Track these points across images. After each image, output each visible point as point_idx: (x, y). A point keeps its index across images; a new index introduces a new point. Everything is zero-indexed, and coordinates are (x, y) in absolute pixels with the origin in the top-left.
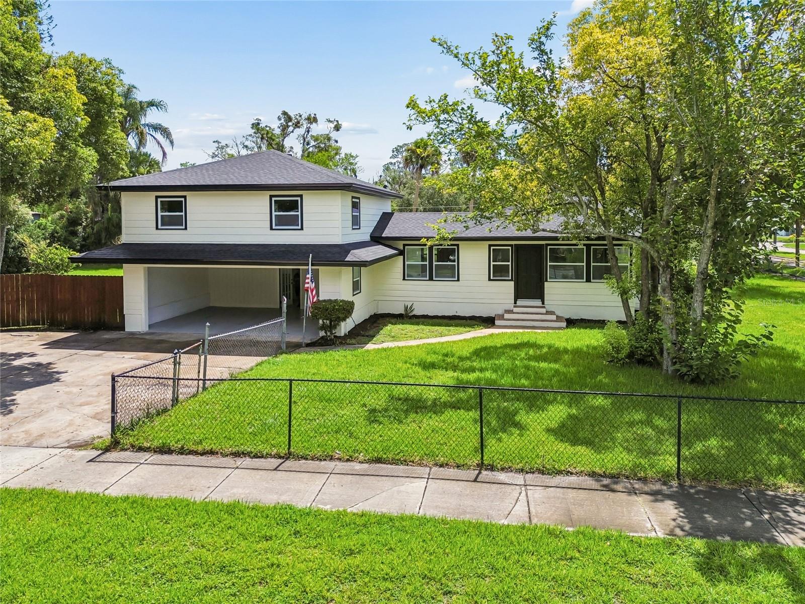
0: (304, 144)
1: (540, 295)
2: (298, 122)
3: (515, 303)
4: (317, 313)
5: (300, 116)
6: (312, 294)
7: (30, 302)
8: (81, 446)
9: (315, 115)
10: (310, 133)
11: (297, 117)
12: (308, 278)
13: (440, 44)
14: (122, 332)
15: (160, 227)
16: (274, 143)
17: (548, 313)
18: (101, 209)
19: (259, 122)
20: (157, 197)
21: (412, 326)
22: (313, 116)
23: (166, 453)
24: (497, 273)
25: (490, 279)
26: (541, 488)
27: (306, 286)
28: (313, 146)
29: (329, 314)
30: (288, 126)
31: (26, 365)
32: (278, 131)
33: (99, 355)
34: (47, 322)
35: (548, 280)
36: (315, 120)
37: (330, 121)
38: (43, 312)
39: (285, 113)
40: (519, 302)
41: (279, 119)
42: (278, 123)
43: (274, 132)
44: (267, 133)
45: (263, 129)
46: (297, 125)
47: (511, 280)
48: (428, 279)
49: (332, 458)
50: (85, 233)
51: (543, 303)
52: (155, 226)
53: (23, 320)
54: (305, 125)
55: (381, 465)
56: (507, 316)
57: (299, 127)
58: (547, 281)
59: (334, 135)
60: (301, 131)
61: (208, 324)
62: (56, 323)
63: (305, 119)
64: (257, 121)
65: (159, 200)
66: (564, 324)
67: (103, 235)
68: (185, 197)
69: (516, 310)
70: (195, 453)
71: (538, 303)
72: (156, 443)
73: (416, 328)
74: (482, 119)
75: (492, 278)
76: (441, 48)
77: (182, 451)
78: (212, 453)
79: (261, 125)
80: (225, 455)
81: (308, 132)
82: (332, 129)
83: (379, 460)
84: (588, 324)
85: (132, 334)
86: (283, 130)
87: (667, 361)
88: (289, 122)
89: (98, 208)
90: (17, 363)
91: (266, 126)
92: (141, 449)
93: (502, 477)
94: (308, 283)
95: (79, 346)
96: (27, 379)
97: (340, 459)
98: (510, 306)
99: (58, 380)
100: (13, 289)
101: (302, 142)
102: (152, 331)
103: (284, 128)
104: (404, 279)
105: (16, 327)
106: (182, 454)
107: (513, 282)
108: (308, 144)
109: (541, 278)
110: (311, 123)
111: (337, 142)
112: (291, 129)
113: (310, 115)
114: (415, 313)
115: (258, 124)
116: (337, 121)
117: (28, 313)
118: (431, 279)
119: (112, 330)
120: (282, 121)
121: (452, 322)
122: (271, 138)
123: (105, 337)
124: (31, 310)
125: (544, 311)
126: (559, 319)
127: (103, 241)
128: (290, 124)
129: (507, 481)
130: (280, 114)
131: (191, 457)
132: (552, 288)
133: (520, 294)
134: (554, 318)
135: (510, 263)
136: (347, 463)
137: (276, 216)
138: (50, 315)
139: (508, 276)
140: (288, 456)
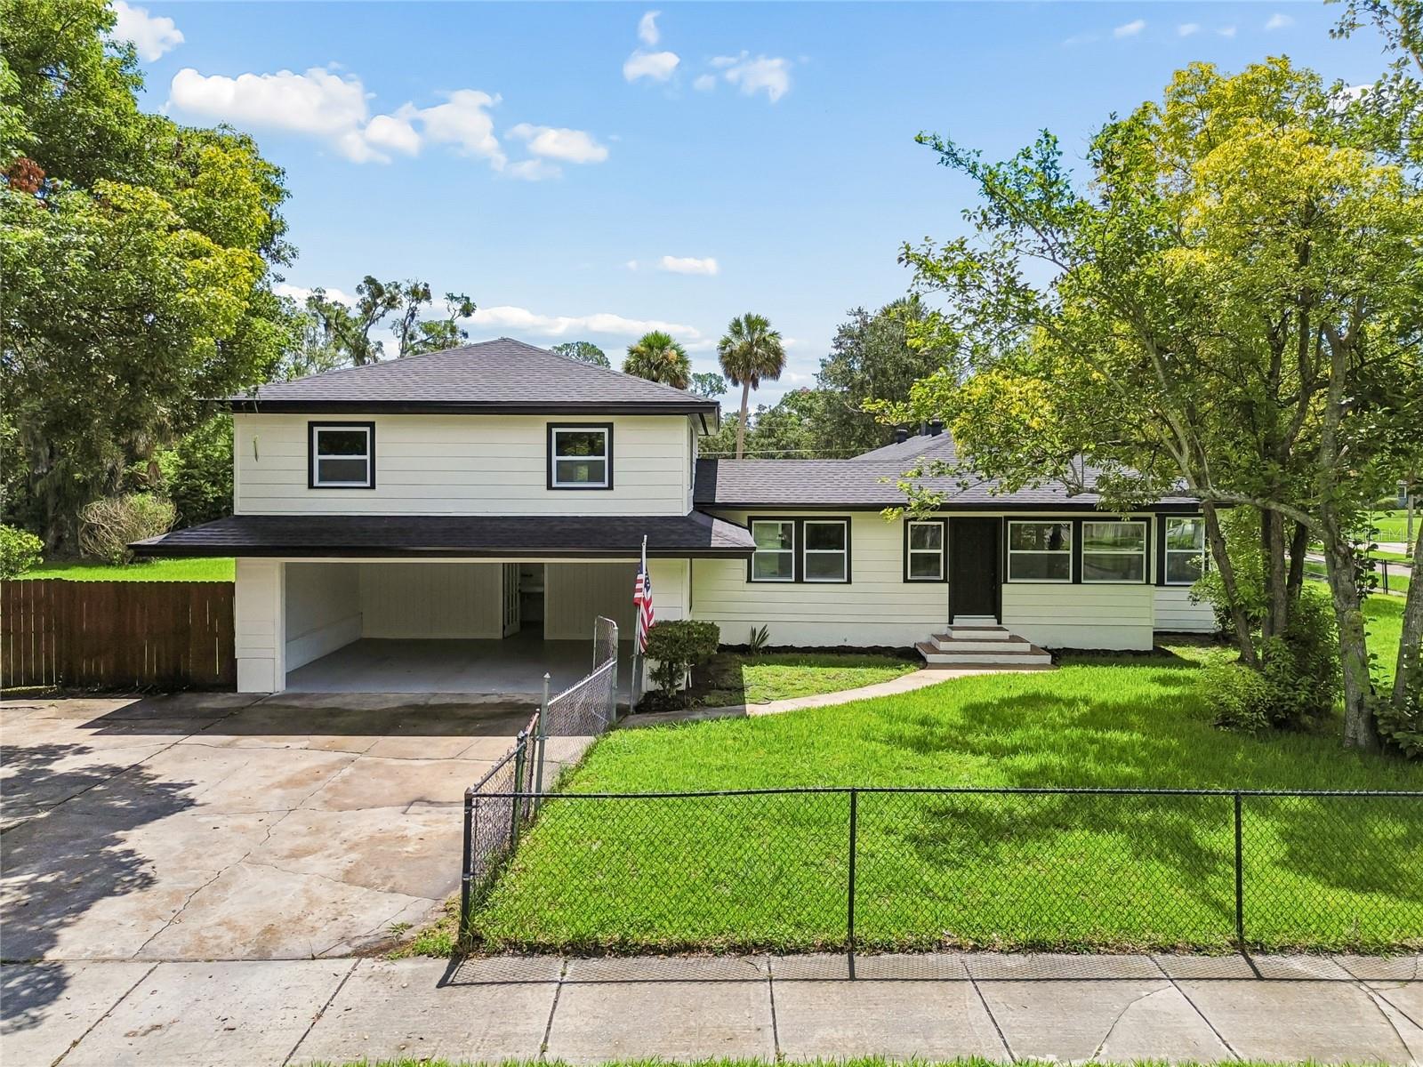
0: (404, 338)
1: (994, 608)
2: (393, 298)
3: (951, 622)
4: (658, 647)
5: (397, 287)
6: (647, 611)
7: (22, 636)
8: (384, 950)
9: (426, 285)
10: (416, 318)
11: (391, 289)
12: (641, 581)
13: (938, 147)
14: (231, 695)
15: (316, 483)
16: (349, 334)
17: (1014, 639)
18: (48, 450)
19: (322, 294)
20: (311, 425)
21: (788, 668)
22: (421, 288)
23: (590, 956)
24: (919, 568)
25: (906, 581)
26: (1393, 985)
27: (637, 595)
28: (421, 341)
29: (681, 649)
30: (376, 305)
31: (87, 773)
32: (355, 313)
33: (229, 745)
34: (58, 678)
35: (1009, 581)
36: (426, 295)
37: (451, 297)
38: (48, 658)
39: (370, 281)
40: (958, 621)
41: (359, 290)
42: (358, 298)
43: (348, 315)
44: (338, 315)
45: (329, 308)
46: (391, 303)
47: (944, 581)
48: (793, 580)
49: (941, 947)
50: (13, 499)
51: (999, 622)
52: (306, 482)
53: (6, 676)
54: (406, 303)
55: (1042, 956)
56: (943, 646)
57: (393, 307)
58: (1006, 582)
59: (461, 322)
60: (400, 313)
61: (547, 676)
62: (77, 681)
63: (407, 293)
64: (317, 294)
65: (316, 430)
66: (1047, 659)
67: (51, 501)
68: (372, 425)
69: (955, 634)
70: (654, 950)
71: (991, 621)
72: (564, 935)
73: (801, 672)
74: (1026, 285)
75: (909, 578)
76: (939, 155)
77: (624, 949)
78: (688, 948)
79: (325, 301)
80: (718, 953)
81: (413, 316)
82: (457, 313)
83: (1037, 946)
84: (1099, 659)
85: (256, 697)
86: (366, 312)
87: (1356, 723)
88: (378, 297)
89: (40, 450)
90: (61, 767)
91: (335, 303)
92: (535, 949)
93: (1299, 964)
94: (640, 590)
95: (166, 727)
96: (118, 804)
97: (960, 948)
98: (944, 630)
99: (190, 803)
101: (400, 333)
102: (292, 691)
103: (368, 309)
104: (749, 581)
106: (626, 954)
107: (947, 585)
108: (412, 337)
109: (995, 576)
110: (419, 300)
111: (466, 335)
112: (380, 310)
113: (416, 286)
114: (770, 642)
115: (320, 298)
116: (468, 299)
117: (17, 661)
118: (799, 580)
119: (208, 691)
120: (366, 294)
121: (843, 658)
122: (343, 325)
123: (205, 705)
124: (23, 655)
125: (1005, 635)
126: (1035, 650)
127: (50, 514)
128: (379, 301)
129: (1314, 973)
130: (361, 281)
131: (644, 959)
132: (1015, 594)
133: (958, 606)
134: (1026, 647)
135: (941, 551)
136: (979, 956)
137: (558, 462)
138: (65, 663)
139: (939, 574)
140: (851, 947)
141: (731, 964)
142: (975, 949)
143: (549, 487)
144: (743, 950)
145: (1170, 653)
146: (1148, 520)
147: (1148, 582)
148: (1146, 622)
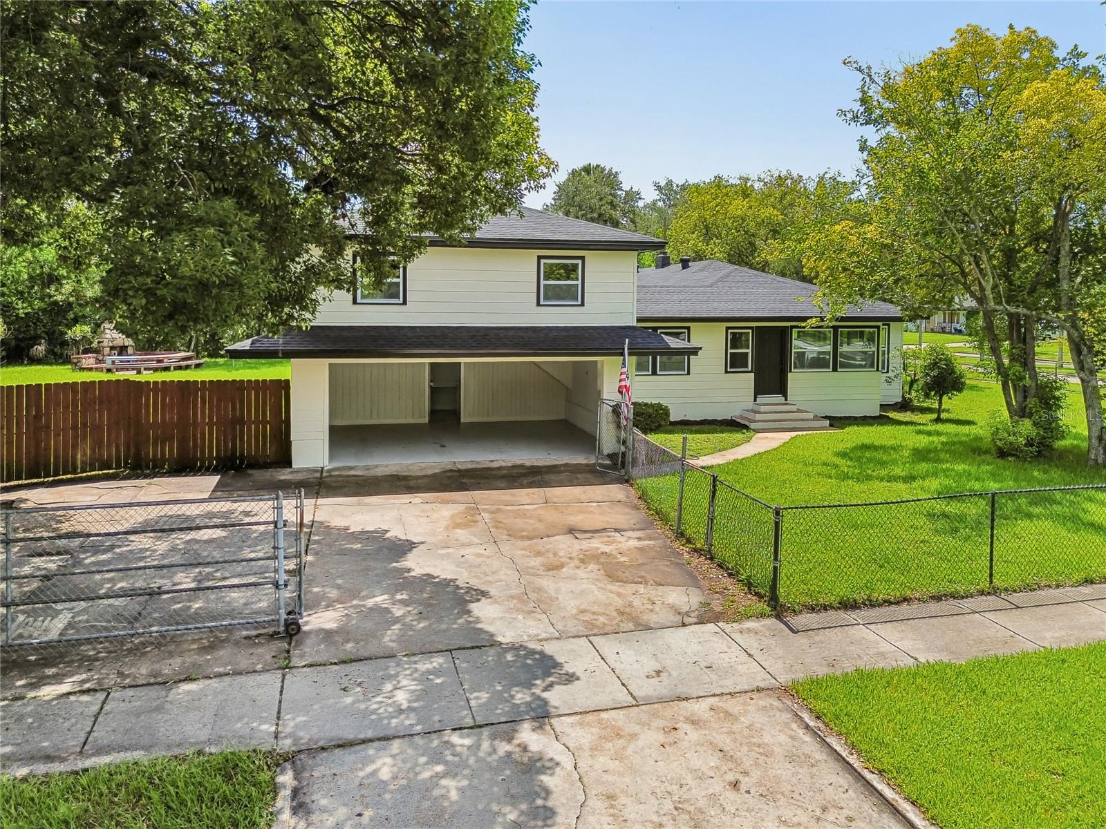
1: (783, 390)
3: (755, 400)
6: (629, 395)
7: (97, 428)
12: (625, 373)
14: (286, 470)
15: (359, 300)
17: (798, 410)
23: (853, 609)
24: (735, 363)
25: (726, 372)
27: (621, 383)
34: (126, 463)
35: (792, 370)
38: (118, 448)
40: (761, 399)
47: (751, 372)
48: (650, 373)
51: (787, 400)
52: (351, 299)
53: (83, 463)
58: (790, 371)
62: (147, 463)
66: (827, 422)
70: (888, 603)
71: (780, 399)
75: (728, 370)
77: (872, 603)
78: (905, 600)
94: (624, 380)
98: (750, 405)
100: (66, 407)
102: (336, 465)
105: (69, 476)
106: (874, 606)
107: (753, 374)
109: (784, 367)
117: (93, 450)
118: (654, 374)
119: (266, 468)
124: (98, 443)
125: (794, 408)
126: (816, 418)
132: (797, 380)
133: (760, 390)
134: (811, 416)
135: (749, 351)
136: (1061, 590)
137: (545, 286)
138: (133, 450)
139: (747, 367)
140: (994, 591)
141: (933, 607)
142: (1058, 586)
143: (538, 304)
144: (938, 598)
145: (888, 417)
146: (878, 327)
147: (878, 370)
148: (876, 397)
